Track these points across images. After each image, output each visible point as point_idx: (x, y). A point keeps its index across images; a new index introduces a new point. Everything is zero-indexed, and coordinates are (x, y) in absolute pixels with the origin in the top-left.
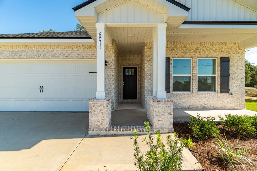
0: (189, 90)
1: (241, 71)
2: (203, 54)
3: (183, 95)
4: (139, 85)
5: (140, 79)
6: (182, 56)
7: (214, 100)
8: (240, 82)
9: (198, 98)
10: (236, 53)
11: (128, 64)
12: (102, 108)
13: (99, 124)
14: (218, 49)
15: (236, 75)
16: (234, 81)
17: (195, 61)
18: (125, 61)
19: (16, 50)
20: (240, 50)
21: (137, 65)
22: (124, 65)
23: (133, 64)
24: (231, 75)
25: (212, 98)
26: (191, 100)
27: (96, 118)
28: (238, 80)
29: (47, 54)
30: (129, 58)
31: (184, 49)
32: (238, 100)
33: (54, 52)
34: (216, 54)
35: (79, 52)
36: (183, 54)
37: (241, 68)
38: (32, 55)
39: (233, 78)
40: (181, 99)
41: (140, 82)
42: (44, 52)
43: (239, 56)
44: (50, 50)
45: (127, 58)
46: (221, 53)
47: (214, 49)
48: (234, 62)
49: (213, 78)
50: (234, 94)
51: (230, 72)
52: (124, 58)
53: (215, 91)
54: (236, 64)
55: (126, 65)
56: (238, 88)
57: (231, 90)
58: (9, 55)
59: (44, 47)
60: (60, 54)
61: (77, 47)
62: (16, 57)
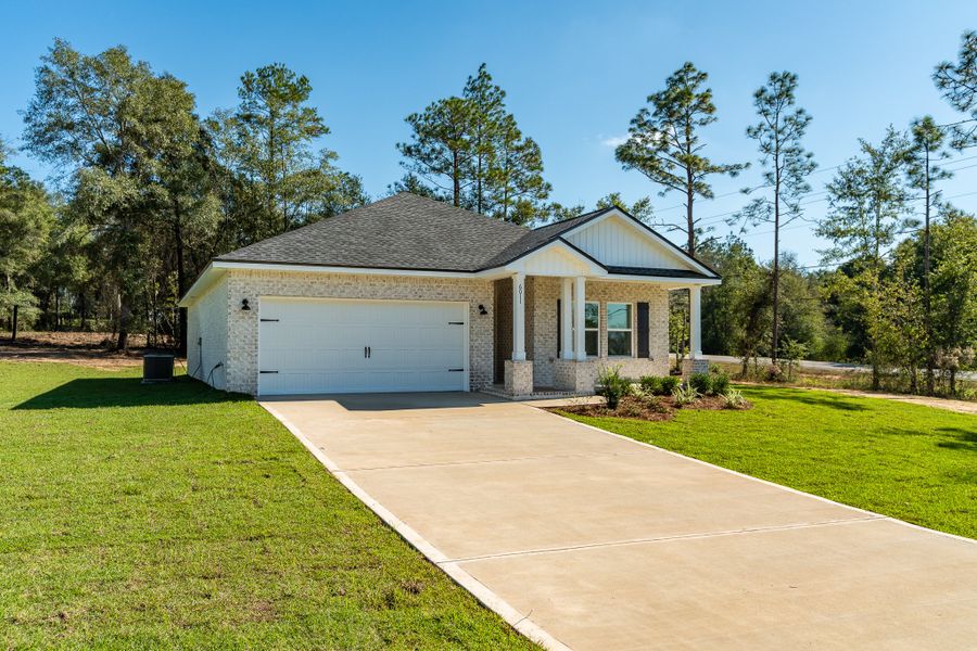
0: (597, 354)
1: (663, 323)
2: (614, 297)
7: (630, 368)
8: (662, 341)
10: (657, 296)
14: (634, 289)
15: (657, 330)
16: (655, 339)
17: (603, 307)
19: (336, 283)
20: (662, 293)
24: (651, 330)
25: (628, 365)
28: (659, 337)
32: (661, 367)
33: (400, 289)
34: (631, 298)
35: (440, 289)
37: (663, 319)
38: (363, 292)
39: (654, 334)
42: (383, 288)
43: (661, 301)
44: (394, 284)
46: (637, 295)
47: (628, 289)
48: (655, 310)
49: (628, 334)
50: (655, 359)
51: (650, 325)
53: (630, 354)
54: (657, 313)
56: (660, 351)
57: (652, 352)
58: (322, 291)
59: (384, 279)
60: (410, 292)
61: (436, 280)
62: (335, 294)
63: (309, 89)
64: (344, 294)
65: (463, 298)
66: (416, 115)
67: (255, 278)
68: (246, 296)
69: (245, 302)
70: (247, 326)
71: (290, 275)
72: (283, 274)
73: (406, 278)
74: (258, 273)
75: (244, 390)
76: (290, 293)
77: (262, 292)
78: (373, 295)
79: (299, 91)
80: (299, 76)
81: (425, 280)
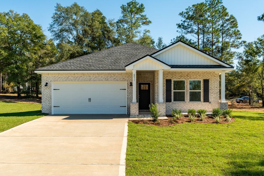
0: (184, 100)
1: (216, 88)
2: (192, 77)
3: (180, 104)
4: (152, 97)
5: (153, 93)
6: (180, 79)
7: (200, 107)
8: (216, 95)
9: (189, 105)
10: (213, 76)
11: (143, 81)
12: (136, 106)
13: (134, 113)
14: (202, 74)
15: (213, 91)
16: (212, 94)
17: (187, 82)
18: (141, 78)
20: (216, 75)
21: (150, 81)
22: (139, 81)
23: (147, 80)
24: (210, 91)
25: (198, 105)
26: (185, 107)
27: (133, 110)
28: (214, 93)
29: (95, 79)
30: (144, 75)
31: (181, 74)
32: (215, 106)
33: (100, 77)
34: (200, 77)
35: (115, 77)
36: (179, 78)
37: (216, 86)
38: (86, 79)
39: (212, 93)
40: (178, 106)
41: (153, 95)
42: (93, 77)
43: (215, 79)
44: (97, 76)
45: (142, 76)
46: (203, 76)
47: (199, 74)
48: (212, 82)
49: (199, 93)
50: (212, 103)
51: (210, 88)
52: (140, 76)
53: (200, 101)
54: (213, 83)
55: (142, 81)
56: (215, 99)
57: (210, 100)
58: (72, 79)
59: (94, 74)
60: (104, 79)
61: (113, 74)
62: (76, 80)
63: (144, 8)
64: (79, 80)
65: (124, 80)
66: (183, 12)
67: (50, 75)
68: (47, 82)
69: (47, 83)
70: (47, 91)
71: (61, 74)
72: (59, 74)
73: (102, 73)
74: (51, 74)
75: (47, 112)
76: (61, 80)
77: (52, 80)
78: (90, 80)
79: (141, 9)
80: (140, 4)
81: (109, 74)
